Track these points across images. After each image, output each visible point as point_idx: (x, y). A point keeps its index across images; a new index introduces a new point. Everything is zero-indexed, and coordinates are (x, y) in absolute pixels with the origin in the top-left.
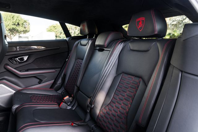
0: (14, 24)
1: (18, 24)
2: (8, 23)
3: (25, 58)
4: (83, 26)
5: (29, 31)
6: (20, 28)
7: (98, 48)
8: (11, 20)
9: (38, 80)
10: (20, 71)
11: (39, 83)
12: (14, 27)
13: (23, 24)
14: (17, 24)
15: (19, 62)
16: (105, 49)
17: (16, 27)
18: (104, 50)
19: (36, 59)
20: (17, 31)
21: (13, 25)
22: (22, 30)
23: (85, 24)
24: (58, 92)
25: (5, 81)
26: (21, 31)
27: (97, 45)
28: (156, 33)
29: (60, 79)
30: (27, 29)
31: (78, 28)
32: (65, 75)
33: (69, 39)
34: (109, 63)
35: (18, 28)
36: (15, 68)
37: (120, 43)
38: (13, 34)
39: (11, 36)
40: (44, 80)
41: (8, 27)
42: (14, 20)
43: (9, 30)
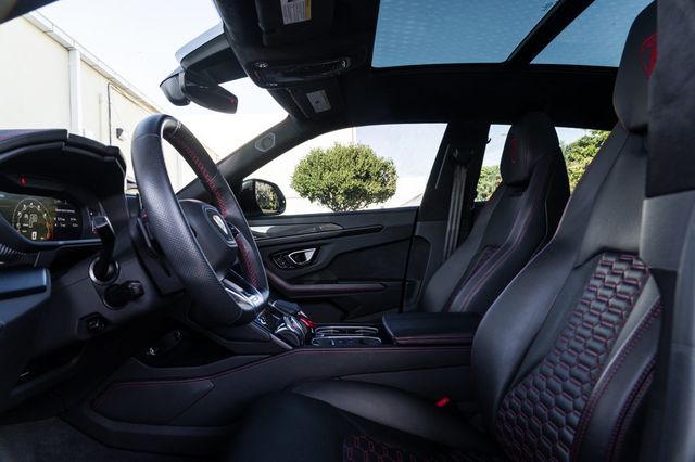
0: (359, 176)
1: (368, 176)
2: (344, 175)
5: (392, 194)
8: (351, 165)
12: (357, 183)
14: (363, 175)
17: (363, 184)
20: (363, 195)
21: (355, 178)
22: (376, 191)
26: (372, 195)
30: (387, 187)
35: (366, 186)
41: (343, 186)
42: (359, 166)
43: (346, 192)
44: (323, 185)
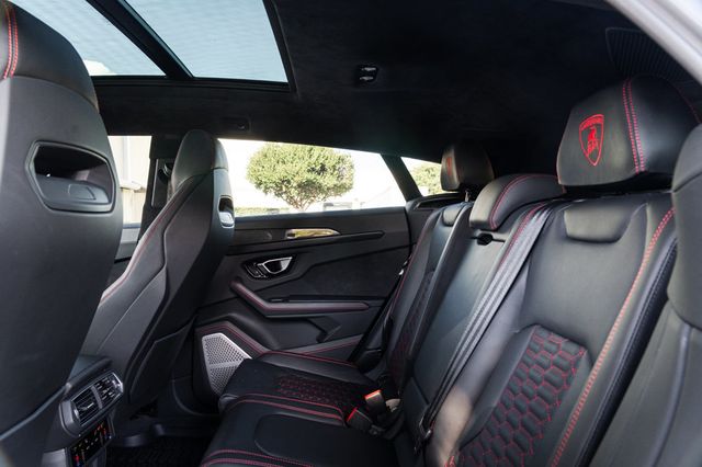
0: (313, 169)
1: (323, 169)
2: (297, 168)
3: (285, 264)
4: (448, 162)
5: (350, 188)
6: (328, 180)
7: (478, 233)
8: (306, 158)
9: (316, 332)
10: (269, 301)
11: (320, 341)
12: (312, 176)
13: (334, 166)
14: (318, 168)
15: (268, 274)
16: (495, 236)
17: (319, 177)
18: (491, 239)
19: (312, 267)
20: (320, 188)
21: (309, 171)
22: (331, 185)
23: (452, 155)
24: (368, 375)
25: (229, 325)
26: (328, 189)
27: (472, 223)
28: (641, 167)
29: (380, 333)
30: (344, 181)
31: (437, 168)
32: (391, 323)
33: (414, 205)
34: (492, 286)
35: (320, 179)
36: (255, 292)
37: (535, 213)
38: (308, 197)
39: (304, 202)
40: (331, 333)
41: (296, 179)
42: (314, 159)
43: (299, 186)
44: (276, 178)
